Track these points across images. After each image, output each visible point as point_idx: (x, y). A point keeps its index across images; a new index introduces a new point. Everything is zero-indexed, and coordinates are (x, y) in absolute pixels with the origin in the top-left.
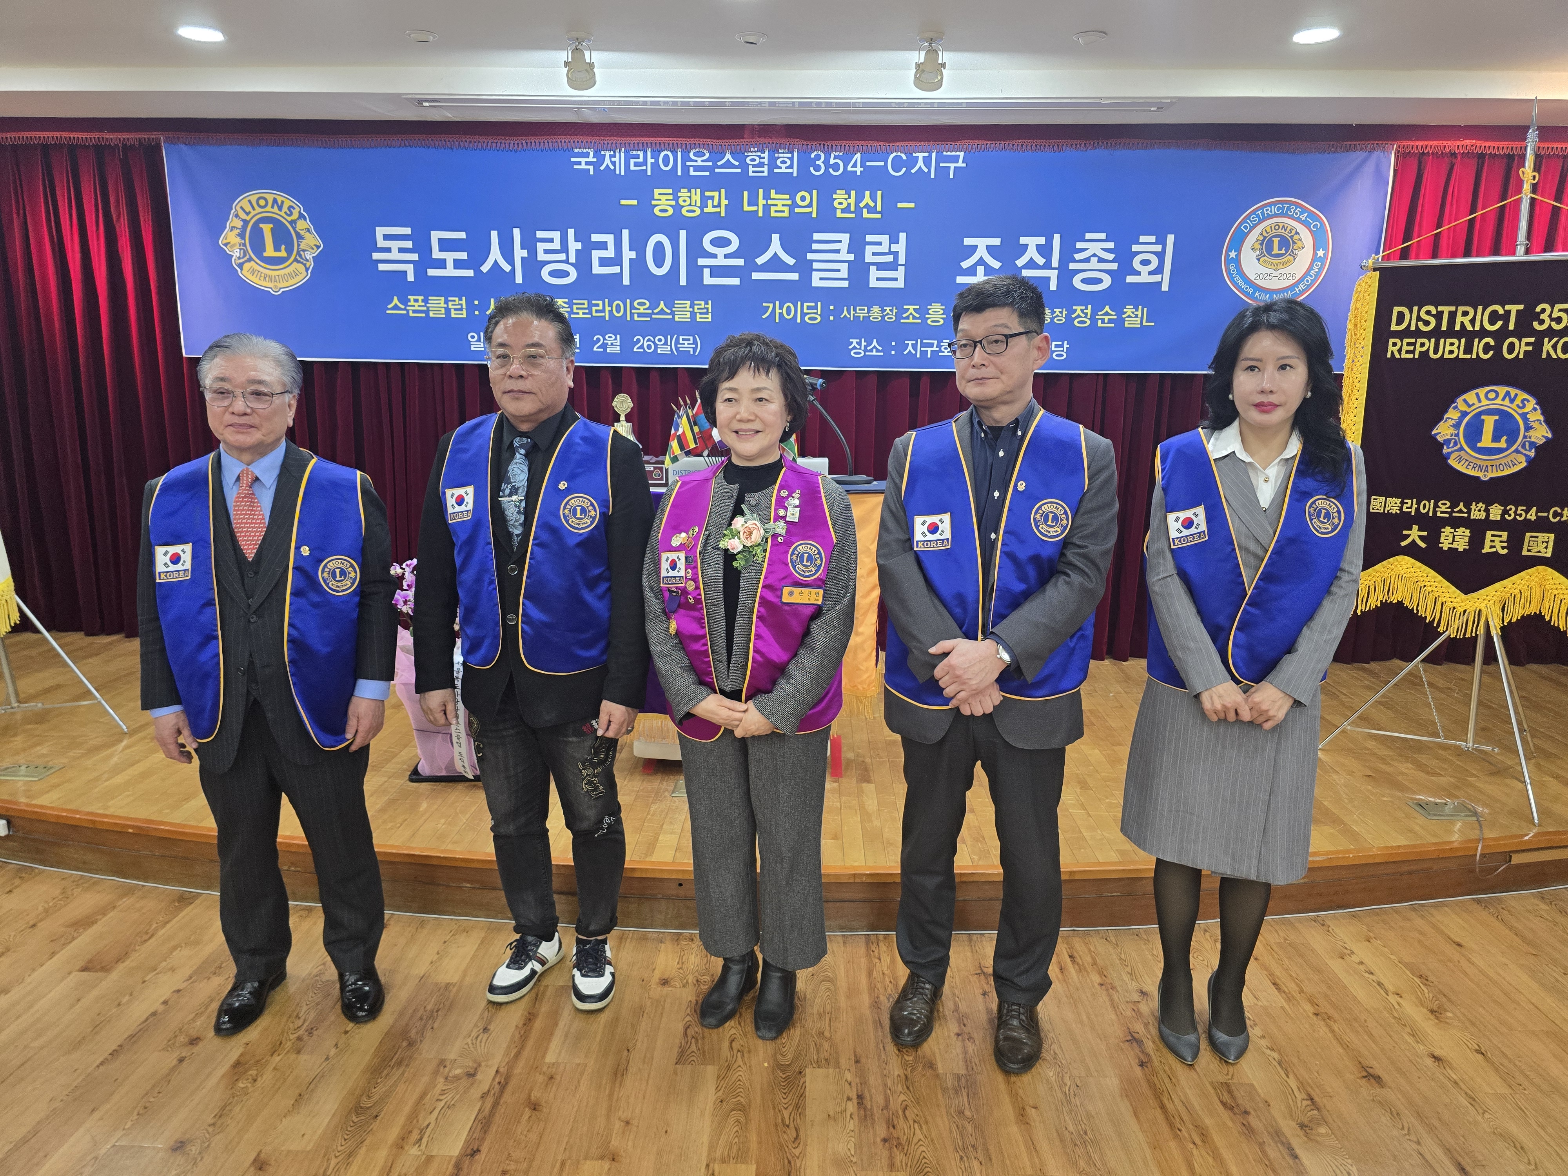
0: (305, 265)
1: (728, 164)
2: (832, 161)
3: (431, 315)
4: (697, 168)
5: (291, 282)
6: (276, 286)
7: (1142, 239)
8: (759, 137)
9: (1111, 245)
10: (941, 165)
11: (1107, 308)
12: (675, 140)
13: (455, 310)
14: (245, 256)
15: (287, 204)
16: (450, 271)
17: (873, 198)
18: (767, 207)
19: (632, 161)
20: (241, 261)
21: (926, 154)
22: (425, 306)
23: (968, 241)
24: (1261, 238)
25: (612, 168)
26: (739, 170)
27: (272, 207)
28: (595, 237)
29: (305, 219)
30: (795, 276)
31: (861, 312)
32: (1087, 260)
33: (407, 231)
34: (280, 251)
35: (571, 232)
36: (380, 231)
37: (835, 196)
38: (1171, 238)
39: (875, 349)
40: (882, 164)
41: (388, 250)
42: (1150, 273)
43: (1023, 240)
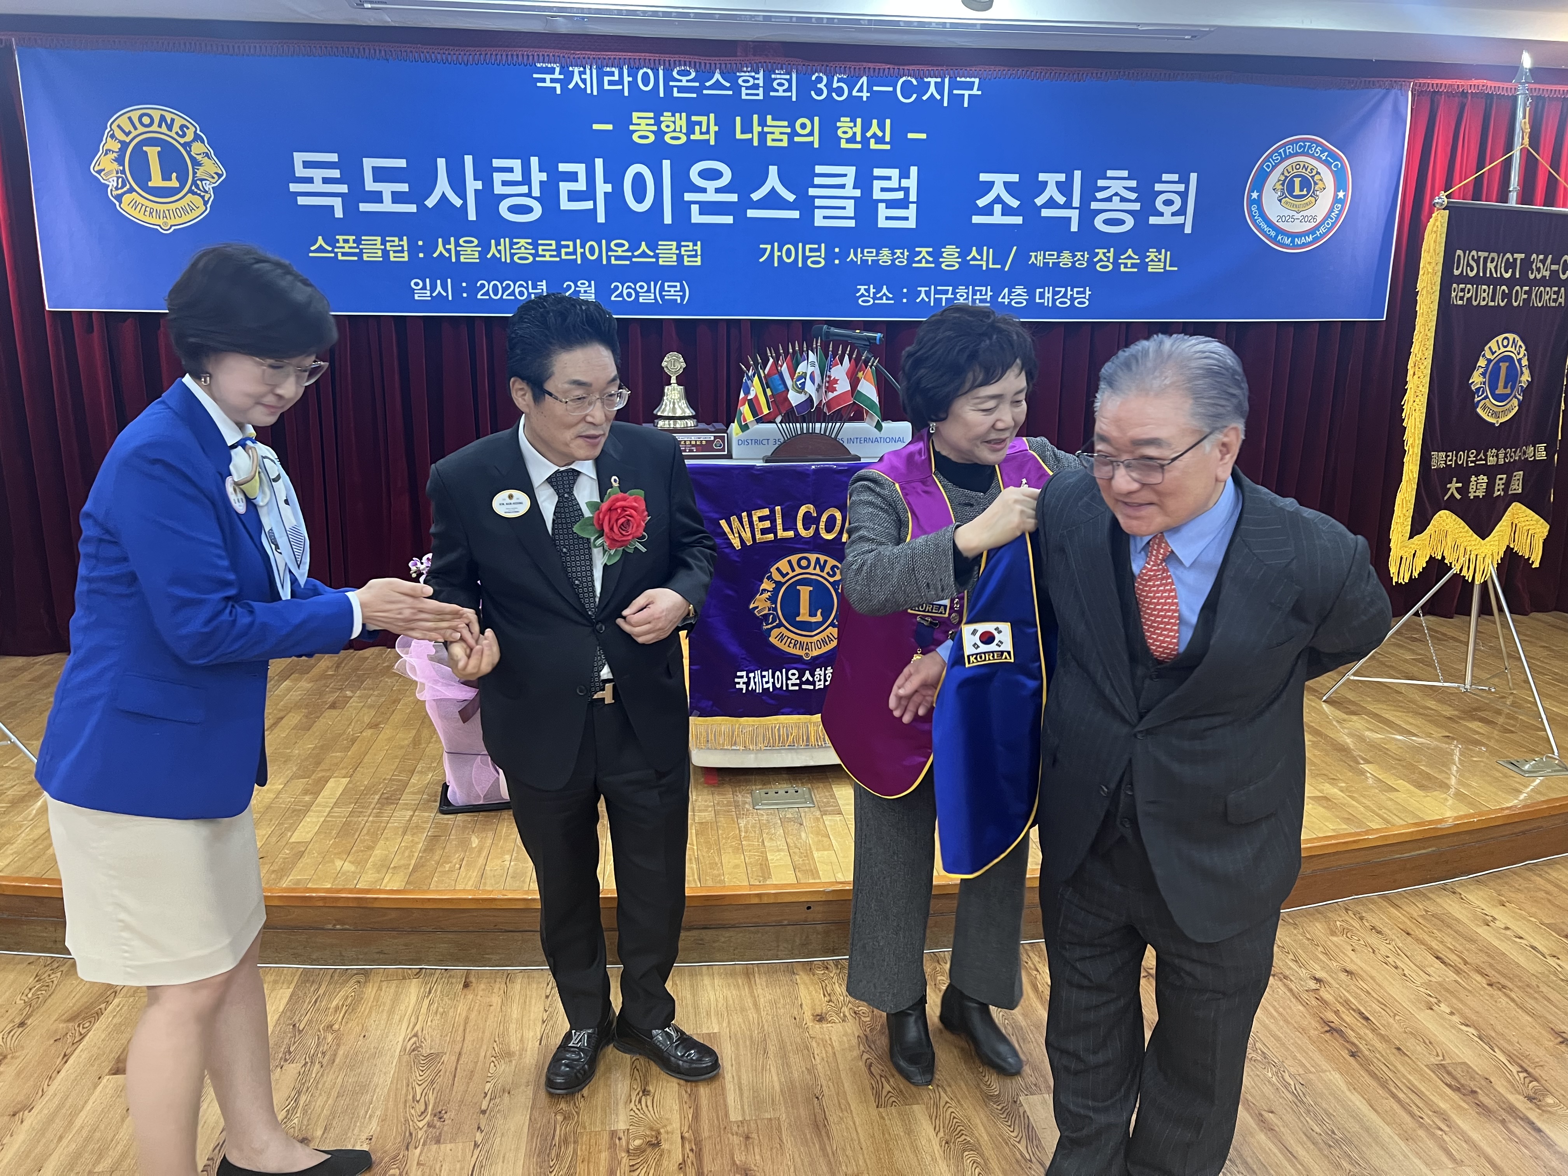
0: (203, 197)
1: (718, 86)
2: (835, 85)
3: (365, 258)
4: (681, 89)
5: (185, 218)
6: (166, 223)
7: (1165, 177)
8: (755, 56)
9: (1133, 184)
10: (955, 92)
11: (1130, 252)
12: (657, 57)
13: (395, 252)
14: (124, 185)
15: (178, 122)
16: (387, 206)
17: (882, 127)
18: (763, 136)
19: (606, 79)
20: (120, 192)
21: (939, 80)
22: (357, 247)
23: (984, 177)
24: (1283, 178)
25: (583, 86)
26: (730, 93)
27: (160, 126)
28: (563, 167)
29: (203, 142)
30: (795, 214)
31: (869, 255)
32: (1109, 199)
33: (333, 157)
34: (171, 180)
35: (534, 161)
36: (299, 158)
37: (839, 124)
38: (1194, 177)
39: (885, 296)
40: (891, 89)
41: (310, 180)
42: (1174, 214)
43: (1042, 177)
